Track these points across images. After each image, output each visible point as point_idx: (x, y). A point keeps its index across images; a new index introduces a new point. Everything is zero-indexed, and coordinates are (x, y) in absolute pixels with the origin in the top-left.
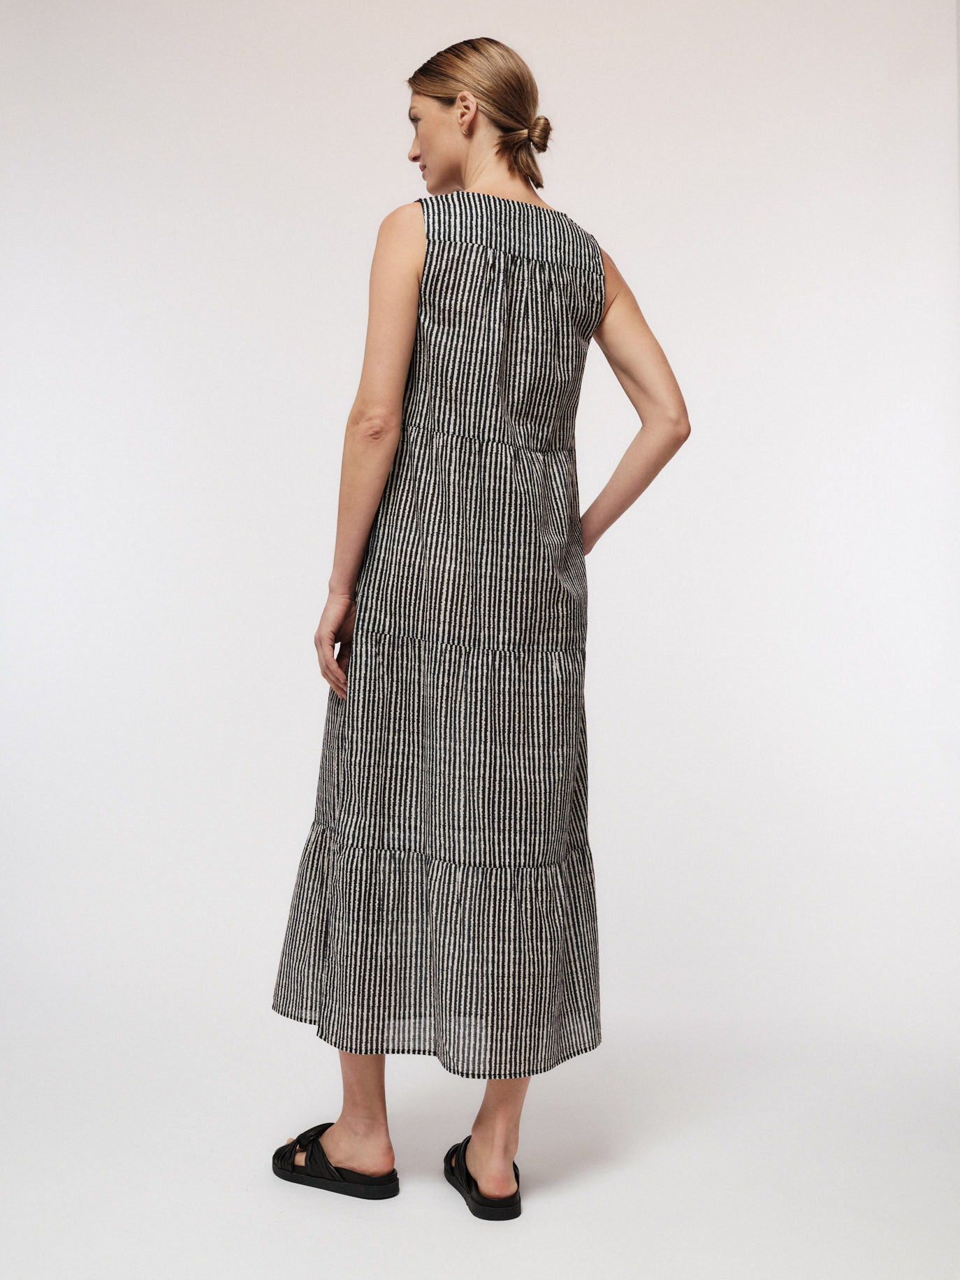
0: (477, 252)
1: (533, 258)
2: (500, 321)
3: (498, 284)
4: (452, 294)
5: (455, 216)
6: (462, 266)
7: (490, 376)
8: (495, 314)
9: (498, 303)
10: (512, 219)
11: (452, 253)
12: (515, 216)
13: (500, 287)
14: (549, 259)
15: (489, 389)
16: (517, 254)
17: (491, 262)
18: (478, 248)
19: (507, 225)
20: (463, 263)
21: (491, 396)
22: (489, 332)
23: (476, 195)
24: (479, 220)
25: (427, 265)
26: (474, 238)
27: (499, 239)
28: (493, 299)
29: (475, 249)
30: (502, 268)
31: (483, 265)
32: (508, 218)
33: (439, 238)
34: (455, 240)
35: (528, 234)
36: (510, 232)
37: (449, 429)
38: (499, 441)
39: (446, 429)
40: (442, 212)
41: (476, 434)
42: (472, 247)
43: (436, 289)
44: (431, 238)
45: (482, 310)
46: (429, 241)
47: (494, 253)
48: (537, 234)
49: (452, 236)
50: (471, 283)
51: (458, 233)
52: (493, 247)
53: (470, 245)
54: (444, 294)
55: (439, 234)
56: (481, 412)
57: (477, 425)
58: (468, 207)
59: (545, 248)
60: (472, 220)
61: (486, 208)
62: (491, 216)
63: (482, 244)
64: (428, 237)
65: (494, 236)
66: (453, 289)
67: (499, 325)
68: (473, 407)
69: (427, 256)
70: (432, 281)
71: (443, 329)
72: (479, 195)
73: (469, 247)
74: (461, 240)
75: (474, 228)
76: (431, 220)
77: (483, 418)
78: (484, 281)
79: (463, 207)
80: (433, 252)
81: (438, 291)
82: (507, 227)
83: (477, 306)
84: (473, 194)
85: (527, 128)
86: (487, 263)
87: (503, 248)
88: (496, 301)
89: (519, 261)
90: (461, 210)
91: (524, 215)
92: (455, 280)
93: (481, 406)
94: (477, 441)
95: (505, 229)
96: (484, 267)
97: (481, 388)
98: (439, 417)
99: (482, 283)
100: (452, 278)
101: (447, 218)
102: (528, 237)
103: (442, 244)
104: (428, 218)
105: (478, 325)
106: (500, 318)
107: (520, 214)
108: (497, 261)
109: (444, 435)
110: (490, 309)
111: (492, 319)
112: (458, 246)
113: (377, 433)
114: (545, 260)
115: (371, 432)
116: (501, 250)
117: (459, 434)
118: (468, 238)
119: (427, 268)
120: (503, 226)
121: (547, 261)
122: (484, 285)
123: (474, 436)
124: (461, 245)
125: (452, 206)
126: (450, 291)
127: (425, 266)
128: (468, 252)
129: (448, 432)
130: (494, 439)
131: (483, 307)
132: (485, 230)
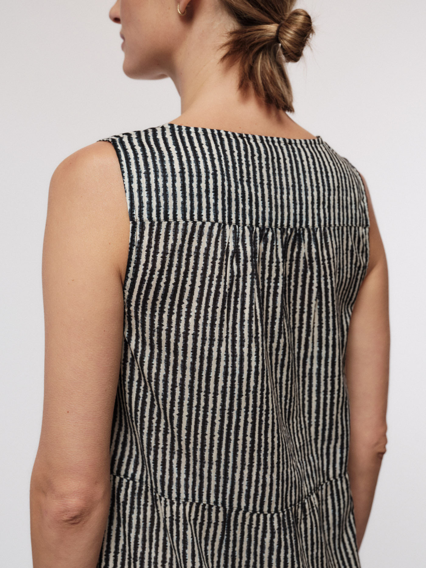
0: (210, 235)
1: (288, 225)
2: (250, 341)
3: (245, 281)
4: (172, 304)
5: (174, 176)
6: (188, 259)
7: (237, 427)
8: (242, 331)
9: (247, 312)
10: (257, 169)
11: (171, 241)
12: (260, 163)
13: (248, 285)
14: (310, 224)
15: (236, 445)
16: (267, 224)
17: (231, 248)
18: (211, 228)
19: (252, 180)
20: (189, 255)
21: (239, 453)
22: (234, 361)
23: (200, 131)
24: (211, 181)
25: (133, 265)
26: (204, 213)
27: (241, 206)
28: (239, 306)
29: (206, 230)
30: (249, 254)
31: (219, 256)
32: (251, 168)
33: (150, 218)
34: (175, 218)
35: (282, 189)
36: (256, 191)
37: (178, 494)
38: (254, 511)
39: (174, 495)
40: (152, 170)
41: (220, 500)
42: (202, 227)
43: (146, 298)
44: (137, 217)
45: (221, 330)
46: (134, 224)
47: (235, 232)
48: (294, 186)
49: (170, 212)
50: (202, 287)
51: (179, 205)
52: (234, 221)
53: (199, 223)
54: (158, 305)
55: (150, 210)
56: (226, 474)
57: (221, 489)
58: (192, 159)
59: (304, 206)
60: (199, 181)
61: (220, 157)
62: (228, 171)
63: (216, 220)
64: (132, 218)
65: (234, 203)
66: (173, 297)
67: (250, 347)
68: (214, 467)
69: (131, 249)
70: (141, 288)
71: (159, 355)
72: (204, 130)
73: (197, 228)
74: (184, 218)
75: (204, 194)
76: (135, 186)
77: (229, 481)
78: (222, 283)
79: (184, 159)
80: (140, 242)
81: (149, 302)
82: (252, 184)
83: (213, 325)
84: (196, 129)
85: (276, 21)
86: (225, 251)
87: (248, 221)
88: (243, 308)
89: (270, 234)
90: (181, 164)
91: (273, 158)
92: (176, 284)
93: (226, 466)
94: (221, 509)
95: (250, 188)
96: (222, 259)
97: (224, 442)
98: (163, 477)
99: (218, 286)
100: (173, 281)
101: (160, 180)
102: (282, 193)
103: (155, 227)
104: (131, 182)
105: (215, 354)
106: (250, 336)
107: (267, 159)
108: (240, 244)
109: (172, 503)
110: (234, 323)
111: (238, 339)
112: (181, 227)
113: (75, 518)
114: (304, 225)
115: (65, 518)
116: (244, 224)
117: (194, 500)
118: (196, 213)
119: (131, 269)
120: (245, 184)
121: (307, 226)
122: (221, 290)
123: (216, 503)
124: (185, 225)
125: (167, 159)
126: (168, 300)
127: (129, 265)
128: (196, 236)
129: (178, 499)
130: (247, 508)
131: (221, 325)
132: (220, 196)
